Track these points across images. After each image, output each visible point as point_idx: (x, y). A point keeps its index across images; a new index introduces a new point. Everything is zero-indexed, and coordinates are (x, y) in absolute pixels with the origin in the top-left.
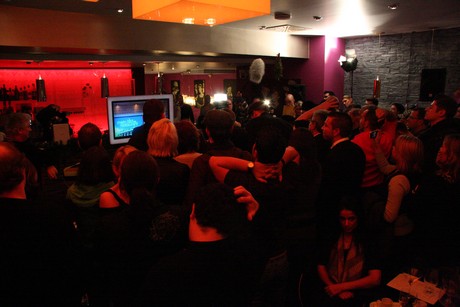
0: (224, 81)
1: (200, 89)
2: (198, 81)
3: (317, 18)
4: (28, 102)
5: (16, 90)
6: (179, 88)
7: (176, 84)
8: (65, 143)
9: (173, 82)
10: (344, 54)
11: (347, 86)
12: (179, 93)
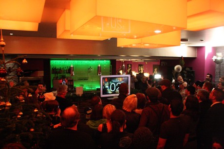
0: (154, 65)
1: (141, 69)
2: (140, 65)
3: (202, 41)
4: (65, 74)
5: (60, 69)
6: (131, 67)
7: (130, 66)
8: (80, 95)
9: (128, 65)
10: (215, 55)
11: (217, 71)
12: (131, 70)
